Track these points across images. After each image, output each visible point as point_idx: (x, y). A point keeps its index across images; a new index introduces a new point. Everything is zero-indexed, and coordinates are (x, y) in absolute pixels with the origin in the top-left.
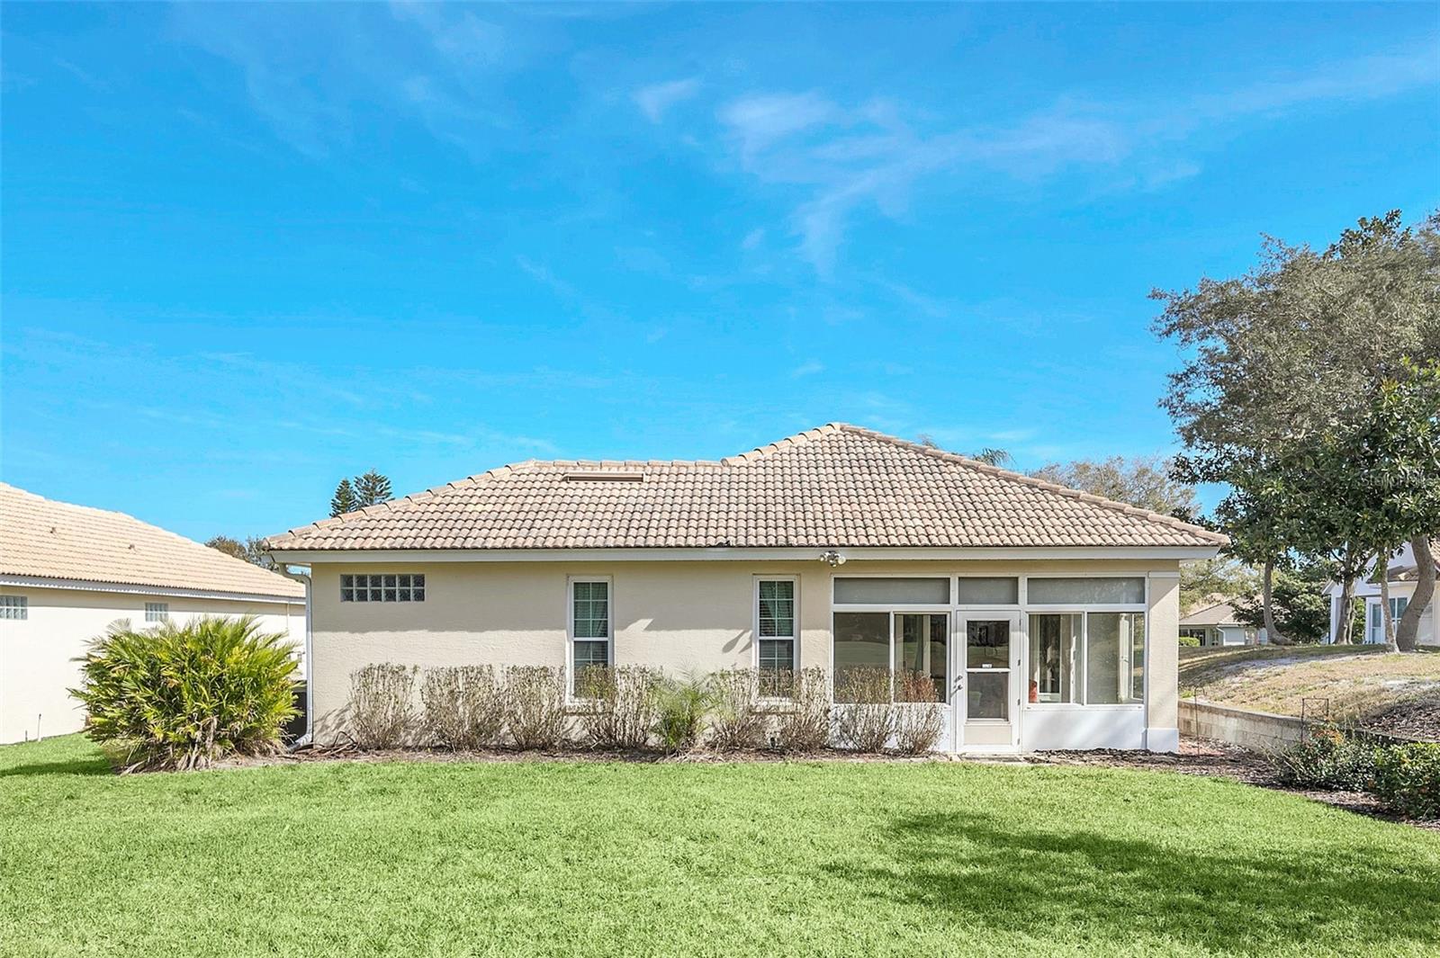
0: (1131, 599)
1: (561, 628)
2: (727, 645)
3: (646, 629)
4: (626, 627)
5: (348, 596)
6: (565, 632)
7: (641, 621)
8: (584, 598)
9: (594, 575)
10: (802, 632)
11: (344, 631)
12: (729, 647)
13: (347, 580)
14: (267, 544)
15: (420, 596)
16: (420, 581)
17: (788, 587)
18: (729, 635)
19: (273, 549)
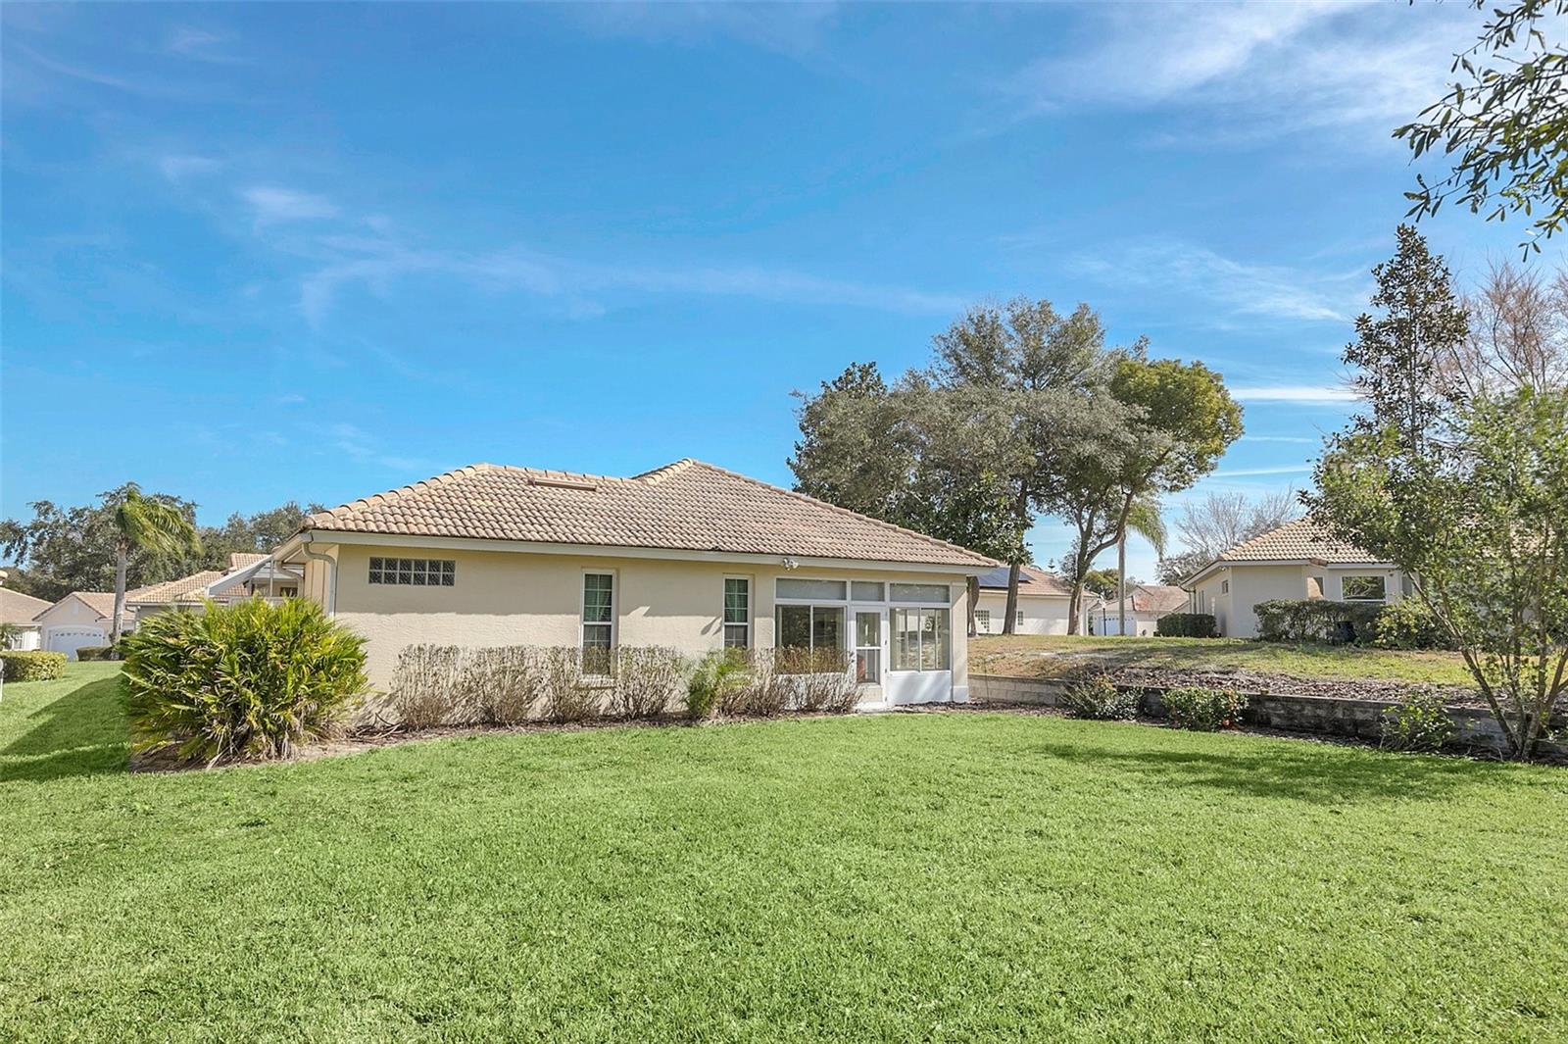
0: (940, 599)
1: (577, 613)
2: (705, 628)
3: (645, 615)
4: (629, 614)
5: (374, 578)
6: (578, 616)
7: (641, 608)
8: (592, 587)
9: (602, 568)
10: (756, 619)
11: (371, 612)
12: (705, 631)
13: (375, 563)
14: (312, 523)
15: (449, 581)
16: (449, 566)
17: (744, 585)
18: (704, 621)
19: (318, 529)
